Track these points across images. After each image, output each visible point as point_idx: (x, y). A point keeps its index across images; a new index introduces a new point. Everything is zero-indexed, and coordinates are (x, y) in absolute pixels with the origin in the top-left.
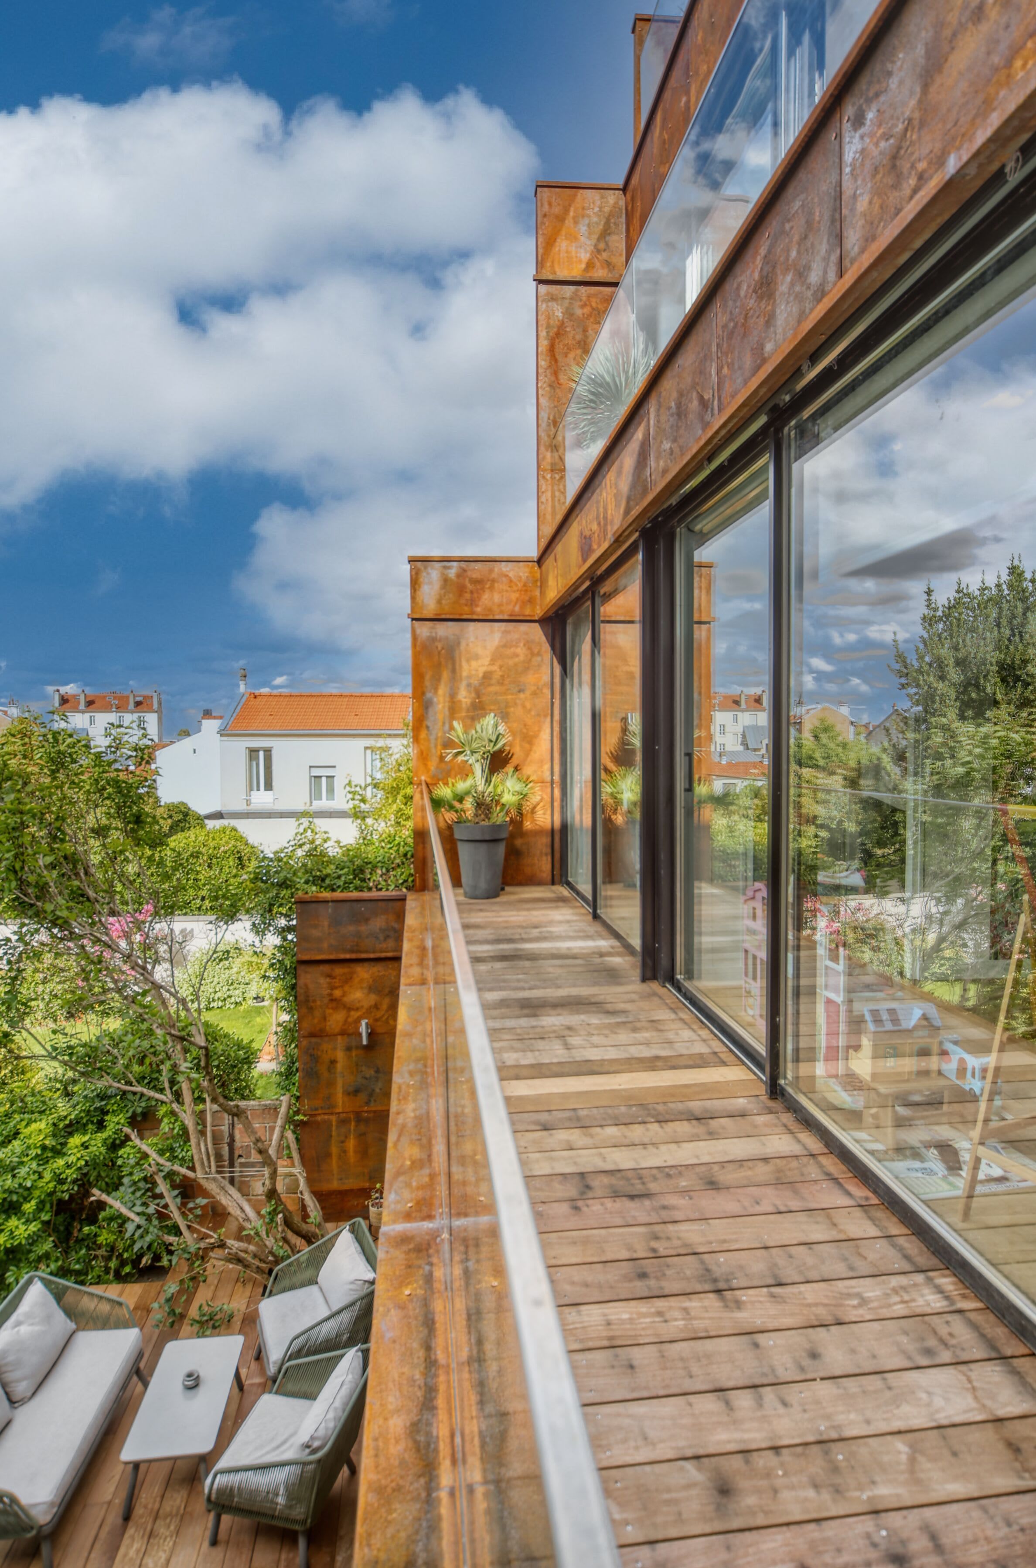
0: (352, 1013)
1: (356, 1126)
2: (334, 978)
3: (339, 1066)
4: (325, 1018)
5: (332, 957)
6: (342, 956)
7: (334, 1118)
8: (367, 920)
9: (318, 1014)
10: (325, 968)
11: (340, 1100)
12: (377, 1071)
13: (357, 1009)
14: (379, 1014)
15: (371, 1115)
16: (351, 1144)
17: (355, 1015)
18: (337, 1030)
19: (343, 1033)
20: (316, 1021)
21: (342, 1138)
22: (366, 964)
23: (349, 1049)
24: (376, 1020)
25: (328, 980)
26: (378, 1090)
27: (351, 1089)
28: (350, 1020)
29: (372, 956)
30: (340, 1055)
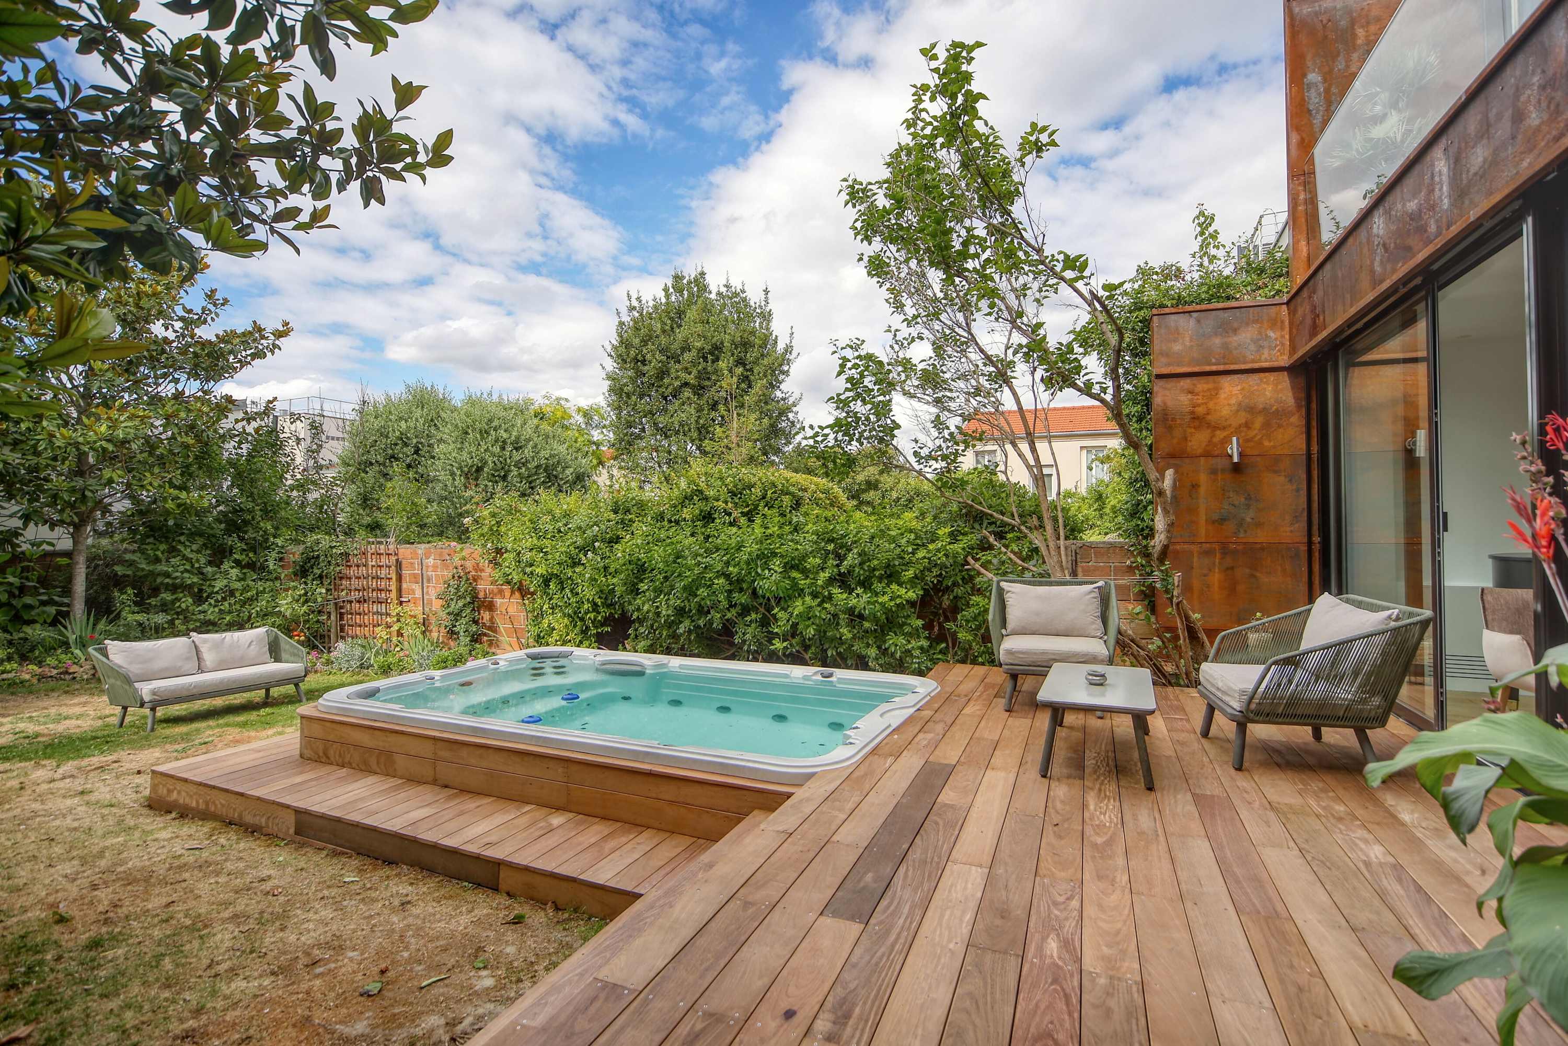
0: (1218, 432)
1: (1222, 559)
2: (1197, 394)
3: (1202, 490)
4: (1185, 439)
5: (1196, 369)
6: (1208, 368)
7: (1195, 548)
8: (1235, 331)
9: (1177, 433)
10: (1186, 383)
11: (1202, 531)
12: (1249, 498)
13: (1224, 428)
14: (1251, 433)
15: (1240, 547)
16: (1216, 578)
17: (1220, 435)
18: (1199, 451)
19: (1207, 454)
20: (1175, 441)
21: (1205, 572)
22: (1236, 377)
23: (1214, 472)
24: (1247, 441)
25: (1190, 396)
26: (1248, 520)
27: (1216, 517)
28: (1215, 440)
29: (1243, 367)
30: (1203, 478)
